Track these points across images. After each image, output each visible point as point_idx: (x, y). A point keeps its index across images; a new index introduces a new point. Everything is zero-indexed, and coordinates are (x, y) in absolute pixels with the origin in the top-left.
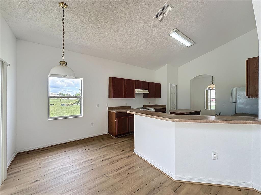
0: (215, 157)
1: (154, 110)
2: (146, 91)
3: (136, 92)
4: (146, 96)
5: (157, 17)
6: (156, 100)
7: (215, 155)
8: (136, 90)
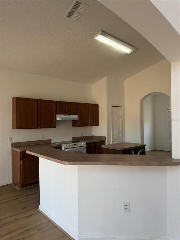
0: (126, 209)
1: (86, 145)
2: (75, 117)
3: (58, 119)
4: (75, 123)
5: (70, 15)
6: (93, 129)
7: (126, 206)
8: (57, 115)
